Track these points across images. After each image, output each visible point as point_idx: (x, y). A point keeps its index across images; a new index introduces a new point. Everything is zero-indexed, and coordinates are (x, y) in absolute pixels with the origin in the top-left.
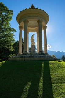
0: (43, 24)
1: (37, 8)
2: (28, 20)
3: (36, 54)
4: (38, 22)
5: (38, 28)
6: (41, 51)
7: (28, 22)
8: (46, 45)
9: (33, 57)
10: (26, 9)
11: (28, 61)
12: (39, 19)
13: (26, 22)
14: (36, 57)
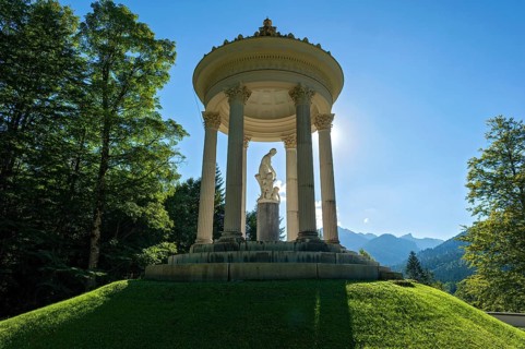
0: (317, 103)
1: (291, 36)
2: (249, 86)
3: (285, 246)
4: (292, 94)
5: (293, 120)
6: (308, 232)
7: (249, 95)
8: (330, 204)
9: (271, 259)
10: (240, 38)
11: (246, 280)
12: (299, 84)
13: (237, 95)
14: (286, 260)
